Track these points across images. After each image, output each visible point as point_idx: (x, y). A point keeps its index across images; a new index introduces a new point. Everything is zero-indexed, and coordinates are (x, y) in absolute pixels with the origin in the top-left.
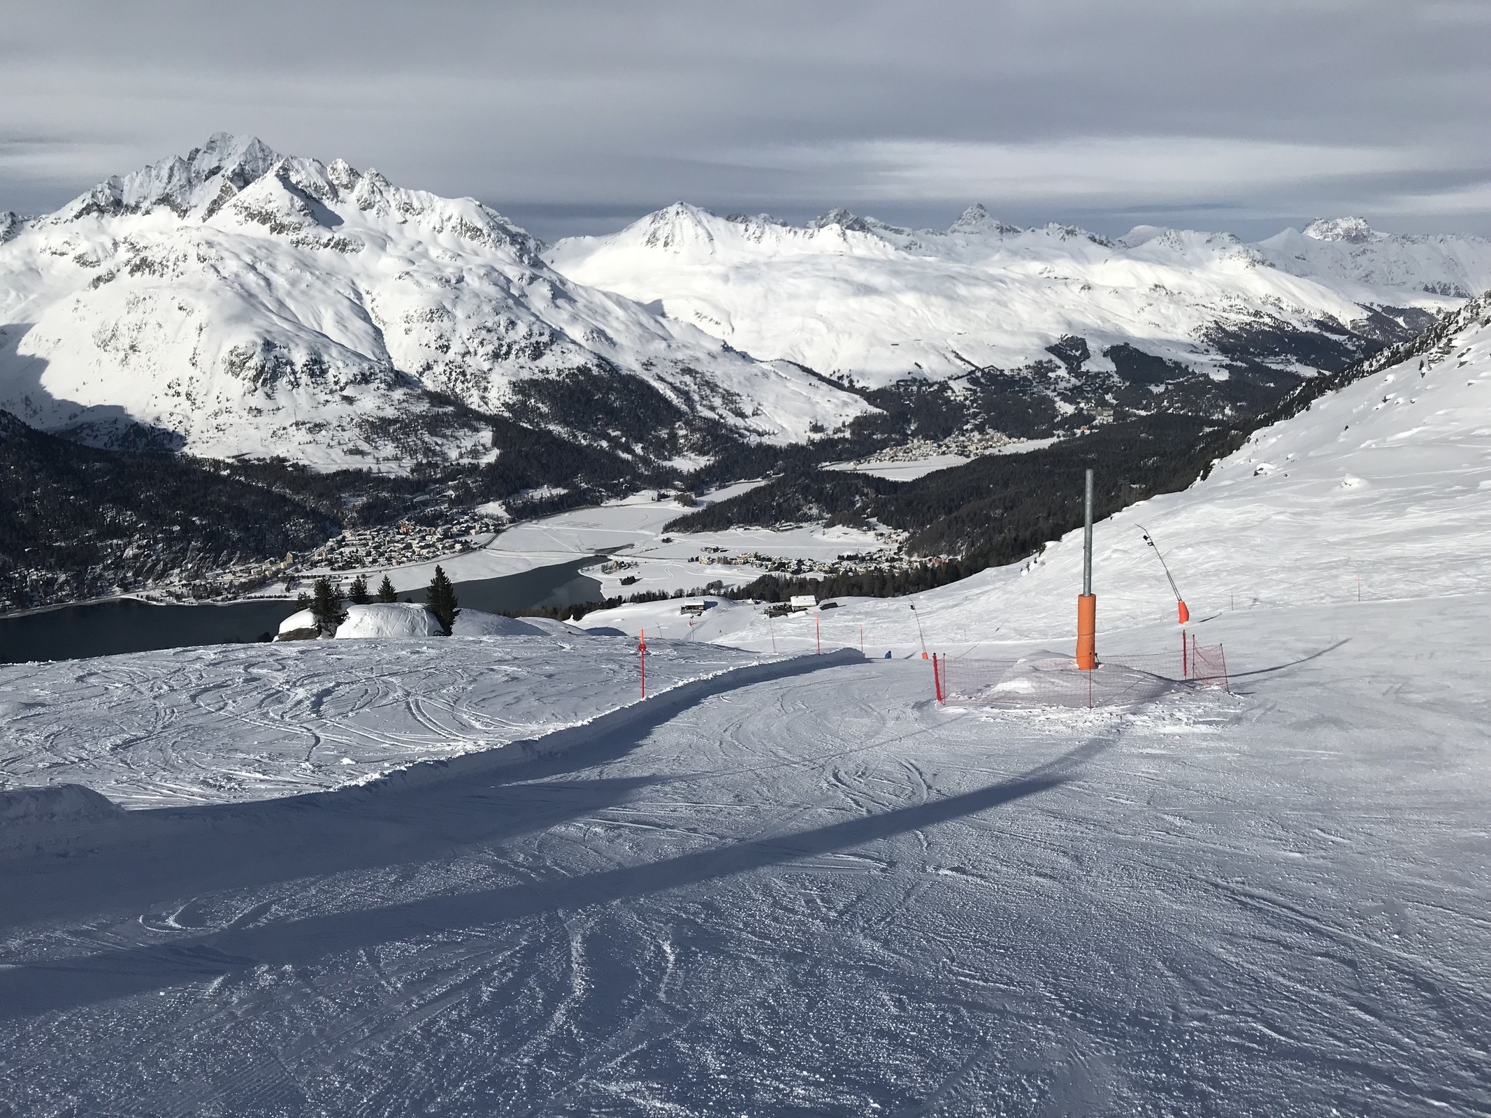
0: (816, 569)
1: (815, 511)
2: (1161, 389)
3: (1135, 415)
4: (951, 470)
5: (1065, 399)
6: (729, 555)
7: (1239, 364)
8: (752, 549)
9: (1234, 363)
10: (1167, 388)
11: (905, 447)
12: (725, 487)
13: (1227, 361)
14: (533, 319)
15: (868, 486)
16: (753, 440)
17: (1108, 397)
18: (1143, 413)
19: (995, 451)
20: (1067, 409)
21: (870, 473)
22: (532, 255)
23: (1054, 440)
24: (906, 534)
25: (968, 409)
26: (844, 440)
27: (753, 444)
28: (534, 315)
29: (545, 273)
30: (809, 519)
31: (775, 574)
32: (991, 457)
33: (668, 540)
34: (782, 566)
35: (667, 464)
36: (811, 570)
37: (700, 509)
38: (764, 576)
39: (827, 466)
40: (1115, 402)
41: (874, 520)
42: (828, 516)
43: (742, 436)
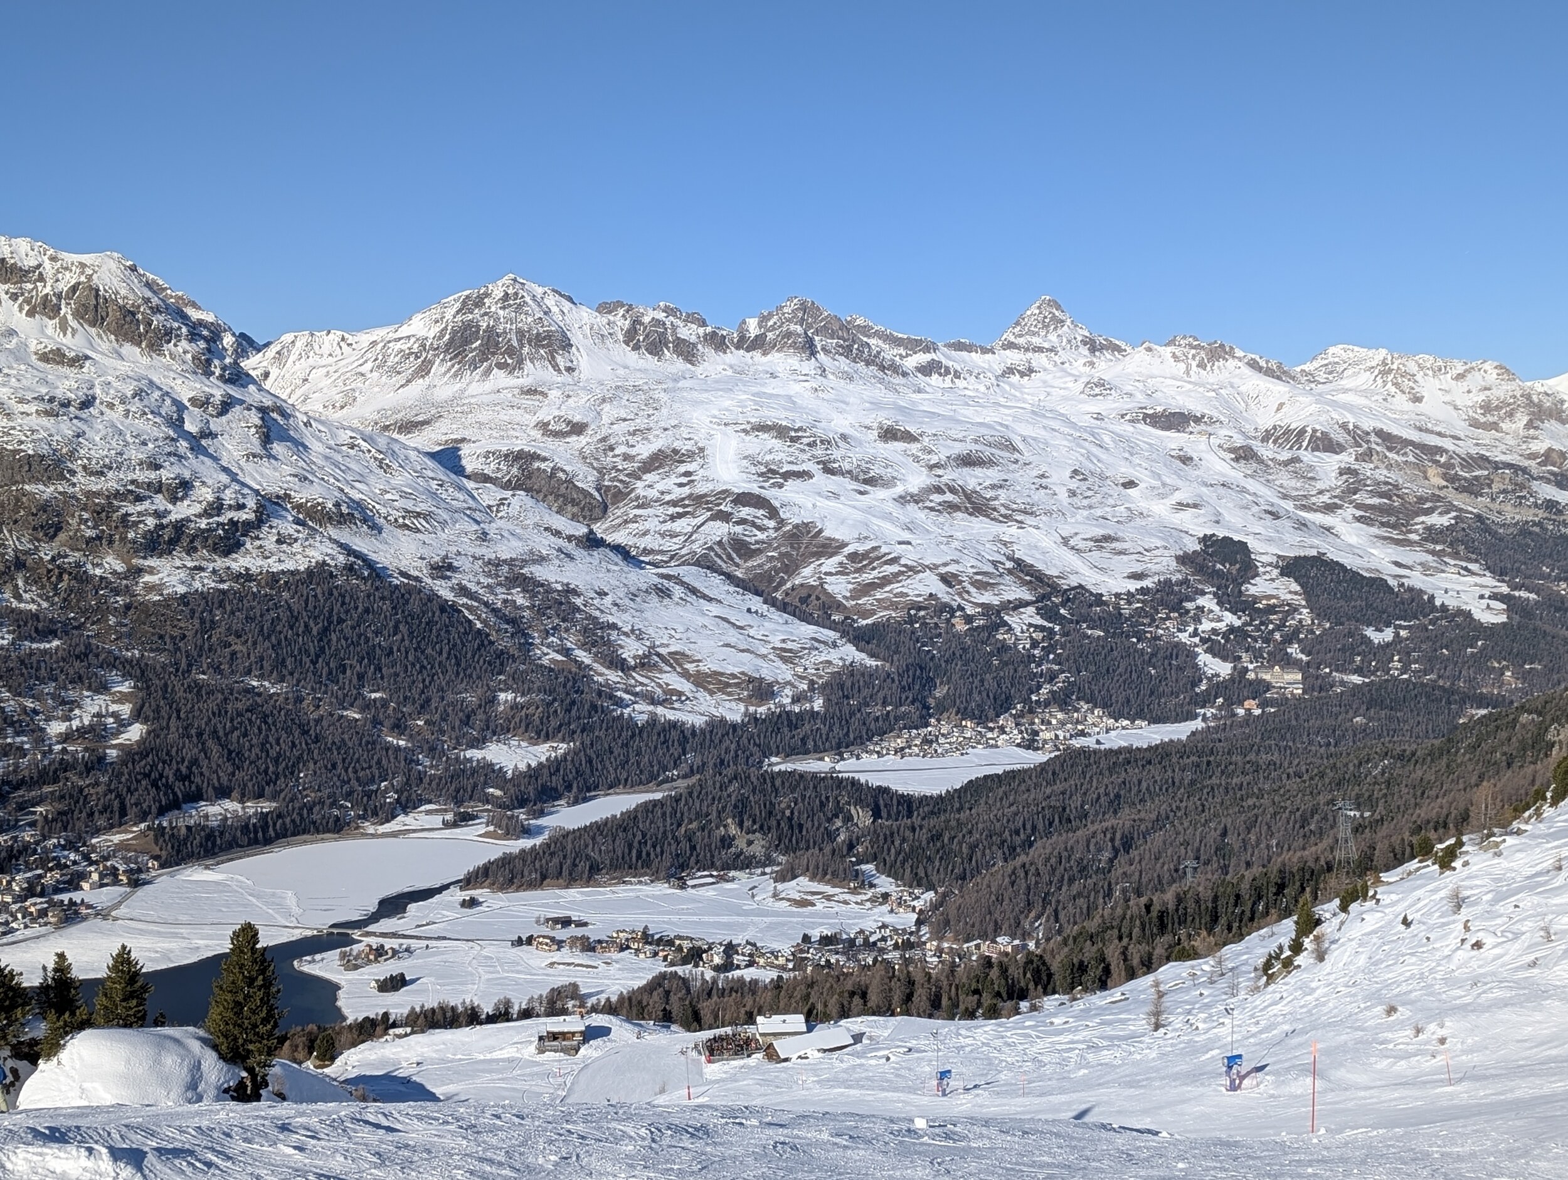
0: (762, 961)
1: (758, 849)
2: (1388, 635)
3: (1343, 683)
4: (1011, 775)
5: (1215, 650)
6: (593, 933)
7: (1523, 594)
8: (637, 920)
9: (1517, 593)
10: (1397, 635)
11: (923, 731)
12: (586, 800)
13: (1505, 589)
14: (224, 478)
15: (859, 802)
16: (640, 712)
17: (1294, 650)
18: (1356, 679)
19: (1089, 742)
20: (1220, 668)
21: (862, 778)
22: (228, 361)
23: (1198, 724)
24: (930, 895)
25: (1039, 665)
26: (813, 714)
27: (641, 719)
28: (225, 470)
29: (252, 394)
30: (745, 863)
31: (682, 970)
32: (1084, 752)
33: (472, 903)
34: (695, 955)
35: (474, 754)
36: (751, 964)
37: (538, 841)
38: (663, 976)
39: (778, 764)
40: (1304, 658)
41: (869, 868)
42: (782, 859)
43: (620, 703)
